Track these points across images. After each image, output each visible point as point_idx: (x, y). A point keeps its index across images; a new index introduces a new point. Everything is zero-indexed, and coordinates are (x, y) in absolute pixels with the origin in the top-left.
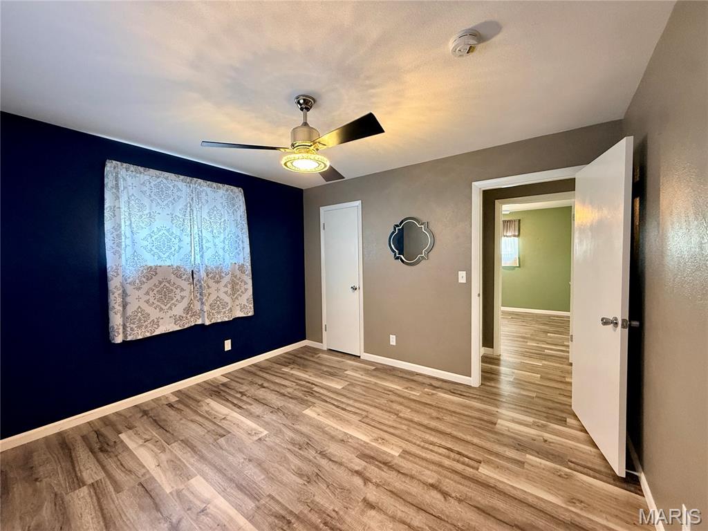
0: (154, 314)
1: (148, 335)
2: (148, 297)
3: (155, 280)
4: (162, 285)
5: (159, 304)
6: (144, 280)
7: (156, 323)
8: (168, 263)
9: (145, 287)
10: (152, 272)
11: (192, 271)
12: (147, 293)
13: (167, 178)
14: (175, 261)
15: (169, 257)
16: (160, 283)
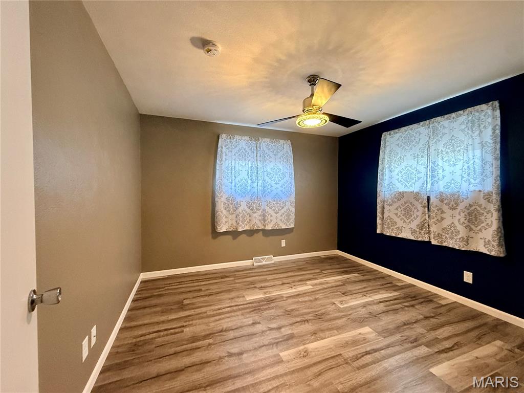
0: (400, 223)
1: (394, 235)
2: (396, 212)
3: (402, 201)
4: (406, 205)
5: (404, 217)
6: (396, 200)
7: (400, 229)
8: (411, 190)
9: (396, 205)
10: (402, 195)
11: (428, 197)
12: (397, 209)
13: (411, 129)
14: (415, 188)
15: (411, 186)
16: (406, 203)
